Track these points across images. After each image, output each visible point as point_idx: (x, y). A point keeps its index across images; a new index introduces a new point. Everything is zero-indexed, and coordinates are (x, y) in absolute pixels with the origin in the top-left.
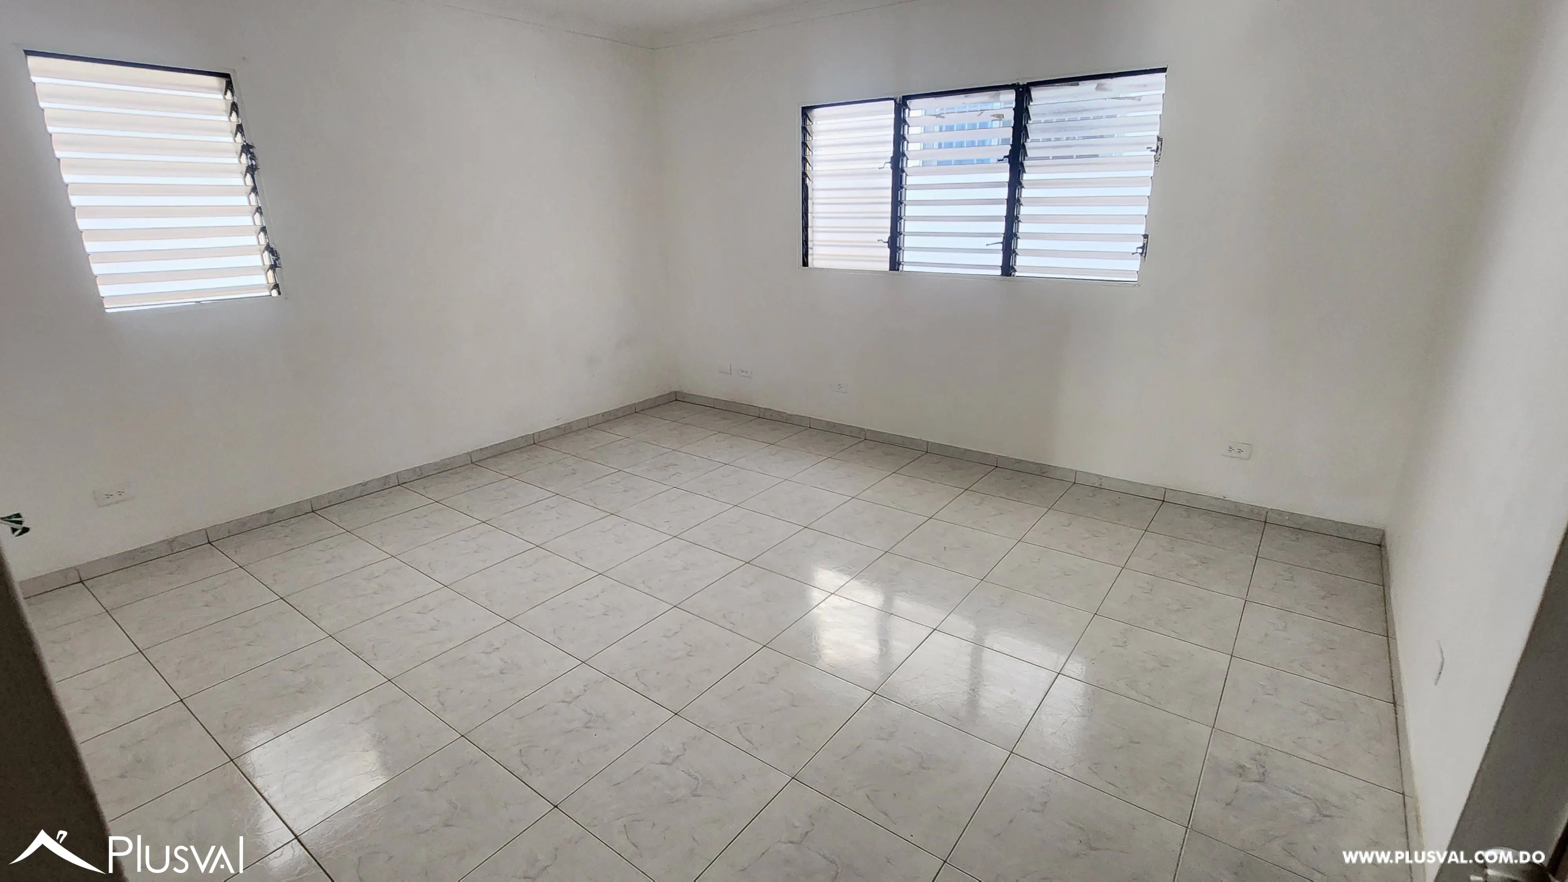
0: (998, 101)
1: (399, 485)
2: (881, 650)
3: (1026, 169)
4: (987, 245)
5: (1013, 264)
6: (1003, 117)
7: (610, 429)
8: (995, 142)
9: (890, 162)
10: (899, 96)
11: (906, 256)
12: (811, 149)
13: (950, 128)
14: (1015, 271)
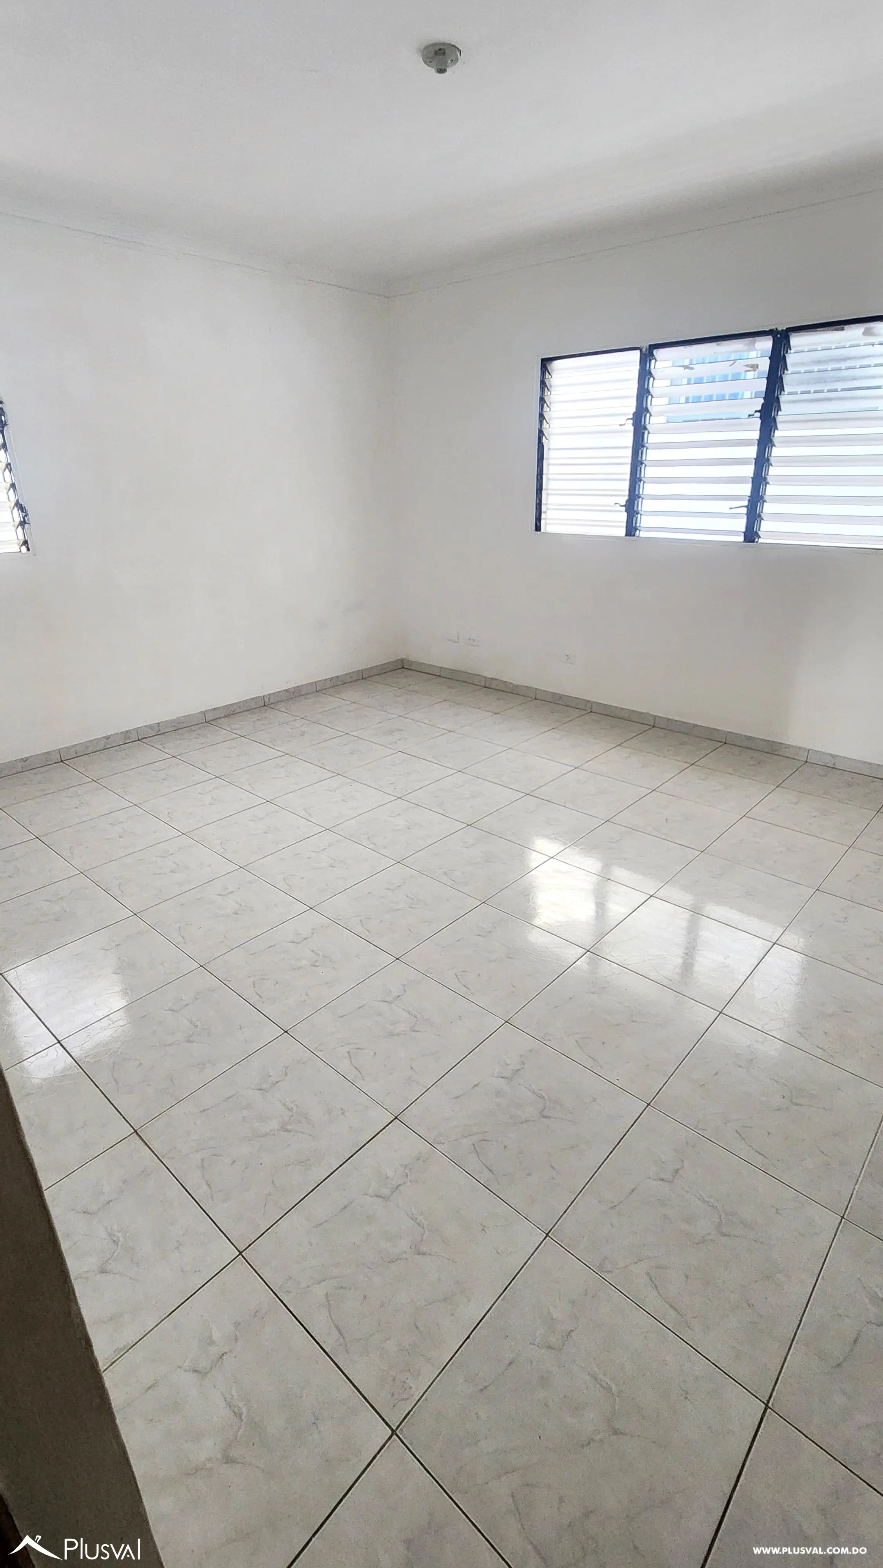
0: (755, 349)
1: (139, 740)
2: (597, 912)
3: (779, 425)
4: (730, 509)
5: (757, 530)
6: (757, 368)
7: (337, 694)
8: (747, 395)
9: (631, 419)
10: (645, 346)
11: (644, 521)
12: (549, 405)
13: (699, 381)
14: (759, 537)
